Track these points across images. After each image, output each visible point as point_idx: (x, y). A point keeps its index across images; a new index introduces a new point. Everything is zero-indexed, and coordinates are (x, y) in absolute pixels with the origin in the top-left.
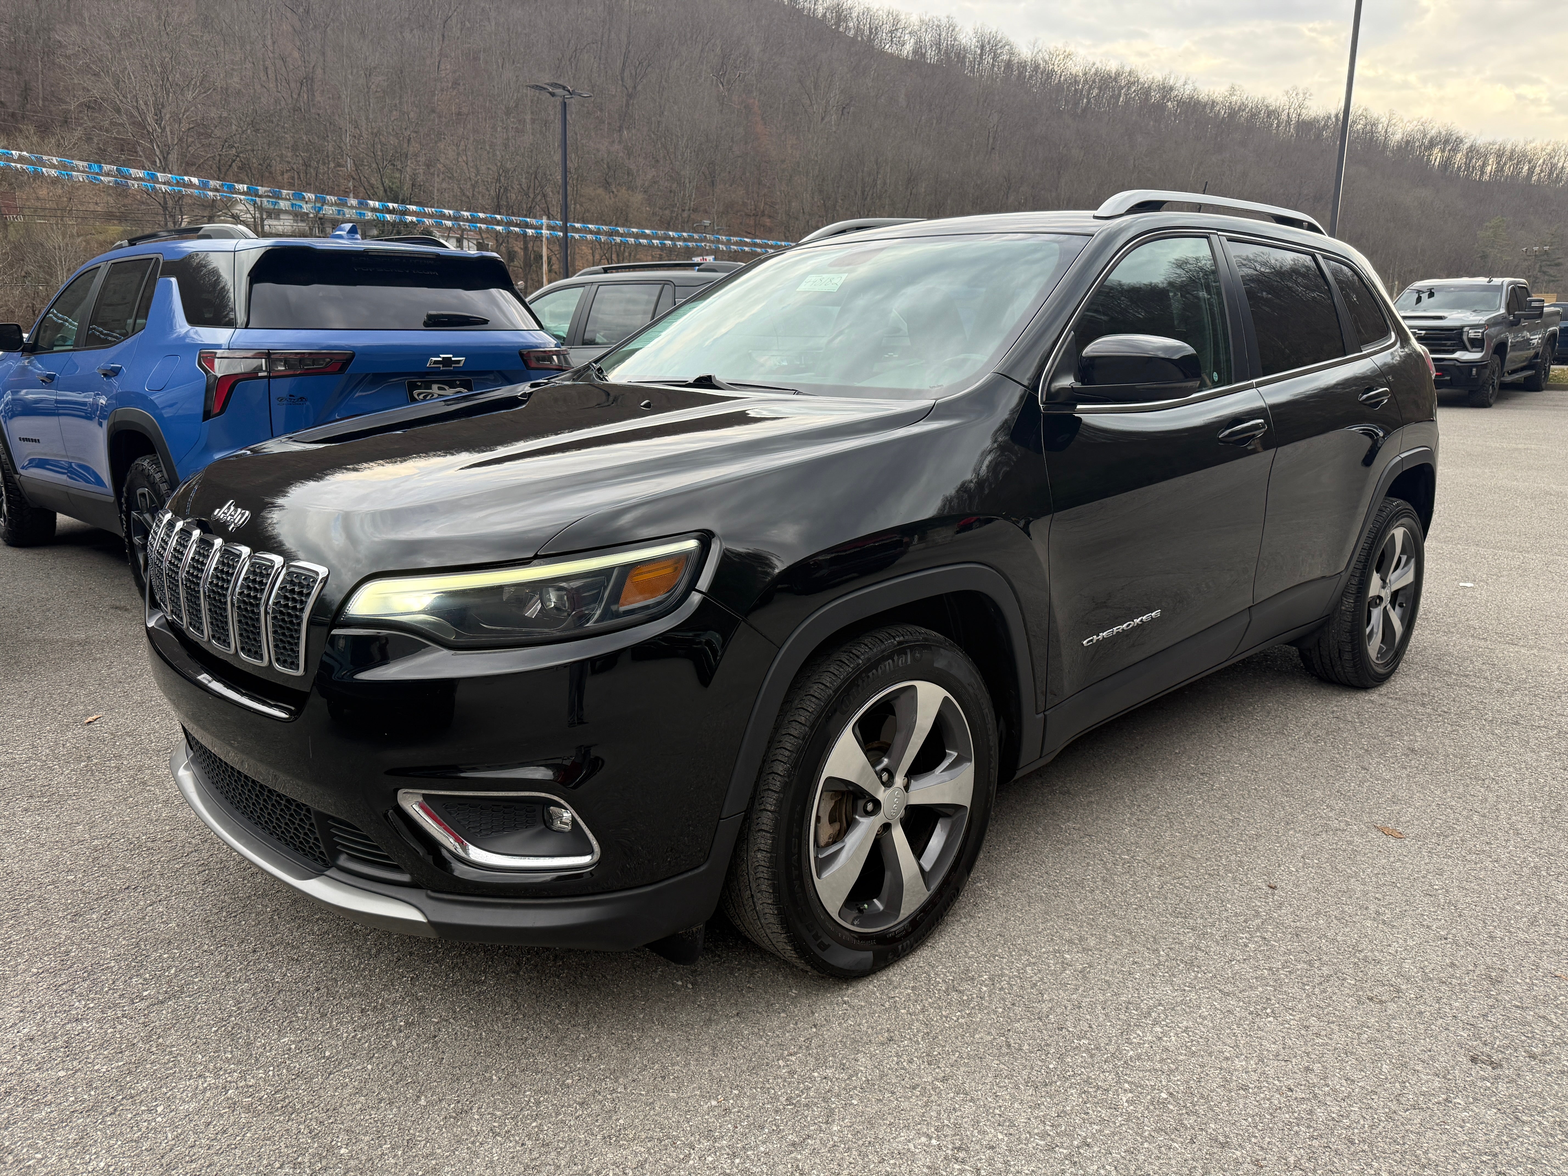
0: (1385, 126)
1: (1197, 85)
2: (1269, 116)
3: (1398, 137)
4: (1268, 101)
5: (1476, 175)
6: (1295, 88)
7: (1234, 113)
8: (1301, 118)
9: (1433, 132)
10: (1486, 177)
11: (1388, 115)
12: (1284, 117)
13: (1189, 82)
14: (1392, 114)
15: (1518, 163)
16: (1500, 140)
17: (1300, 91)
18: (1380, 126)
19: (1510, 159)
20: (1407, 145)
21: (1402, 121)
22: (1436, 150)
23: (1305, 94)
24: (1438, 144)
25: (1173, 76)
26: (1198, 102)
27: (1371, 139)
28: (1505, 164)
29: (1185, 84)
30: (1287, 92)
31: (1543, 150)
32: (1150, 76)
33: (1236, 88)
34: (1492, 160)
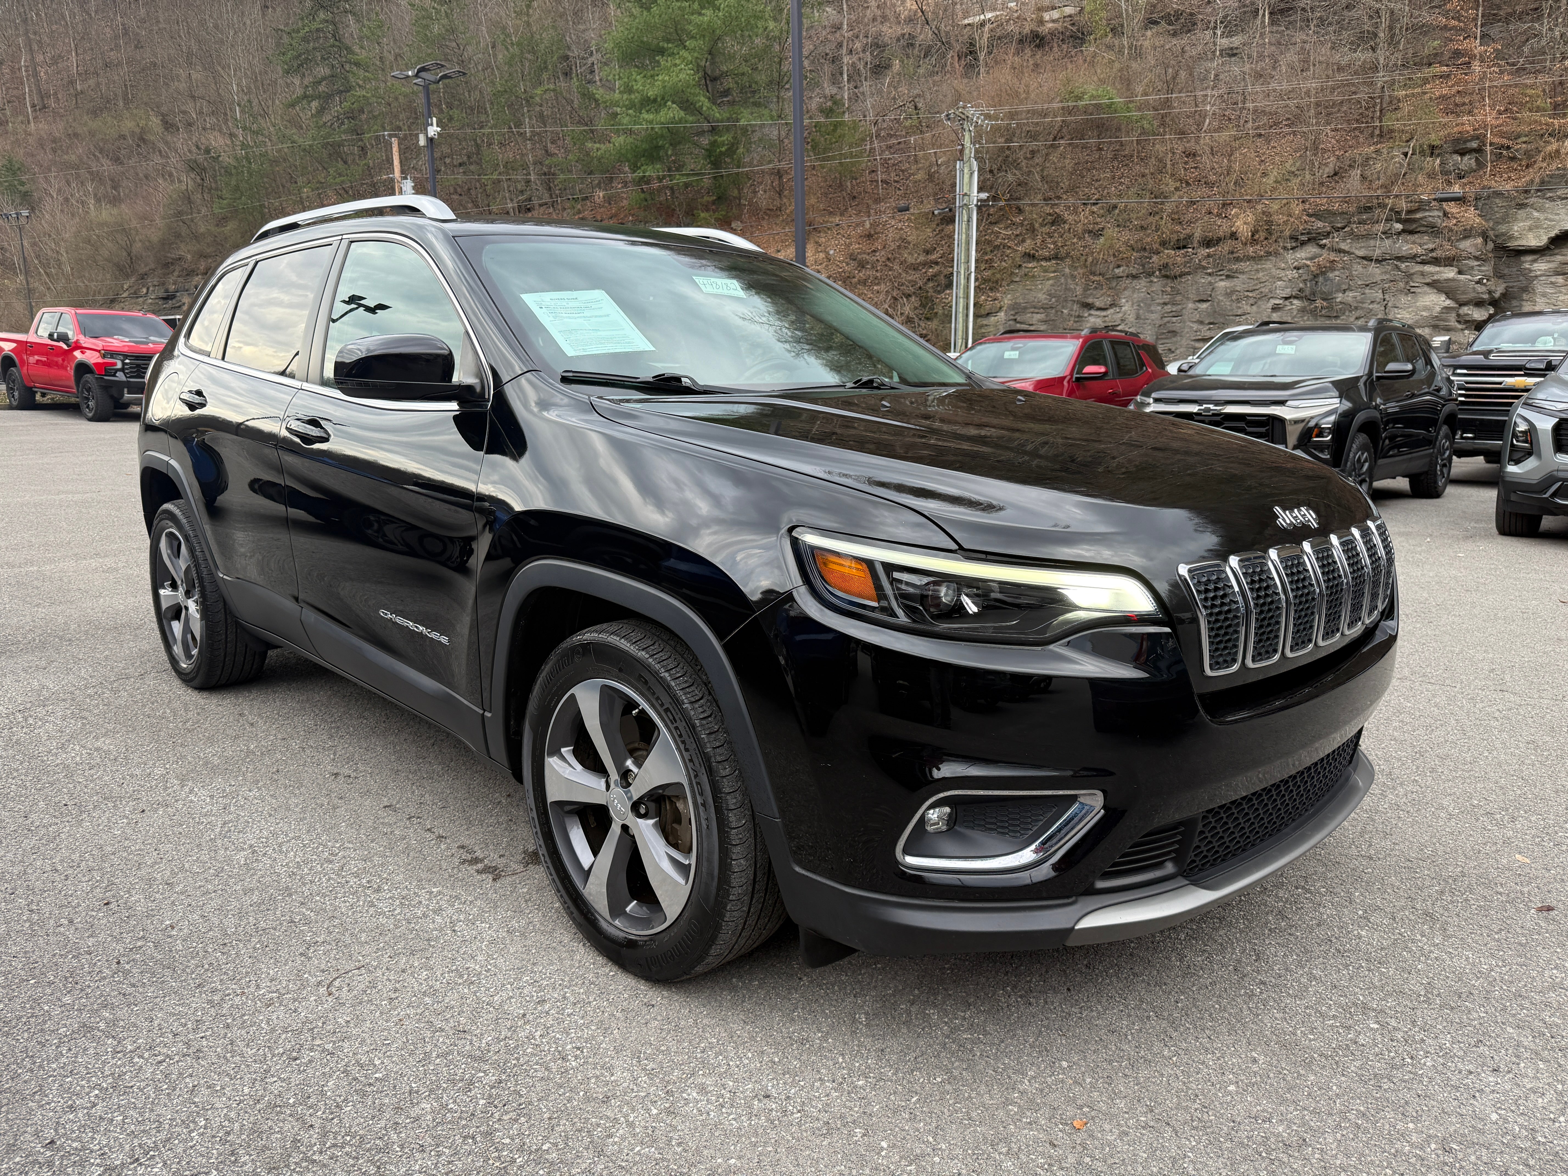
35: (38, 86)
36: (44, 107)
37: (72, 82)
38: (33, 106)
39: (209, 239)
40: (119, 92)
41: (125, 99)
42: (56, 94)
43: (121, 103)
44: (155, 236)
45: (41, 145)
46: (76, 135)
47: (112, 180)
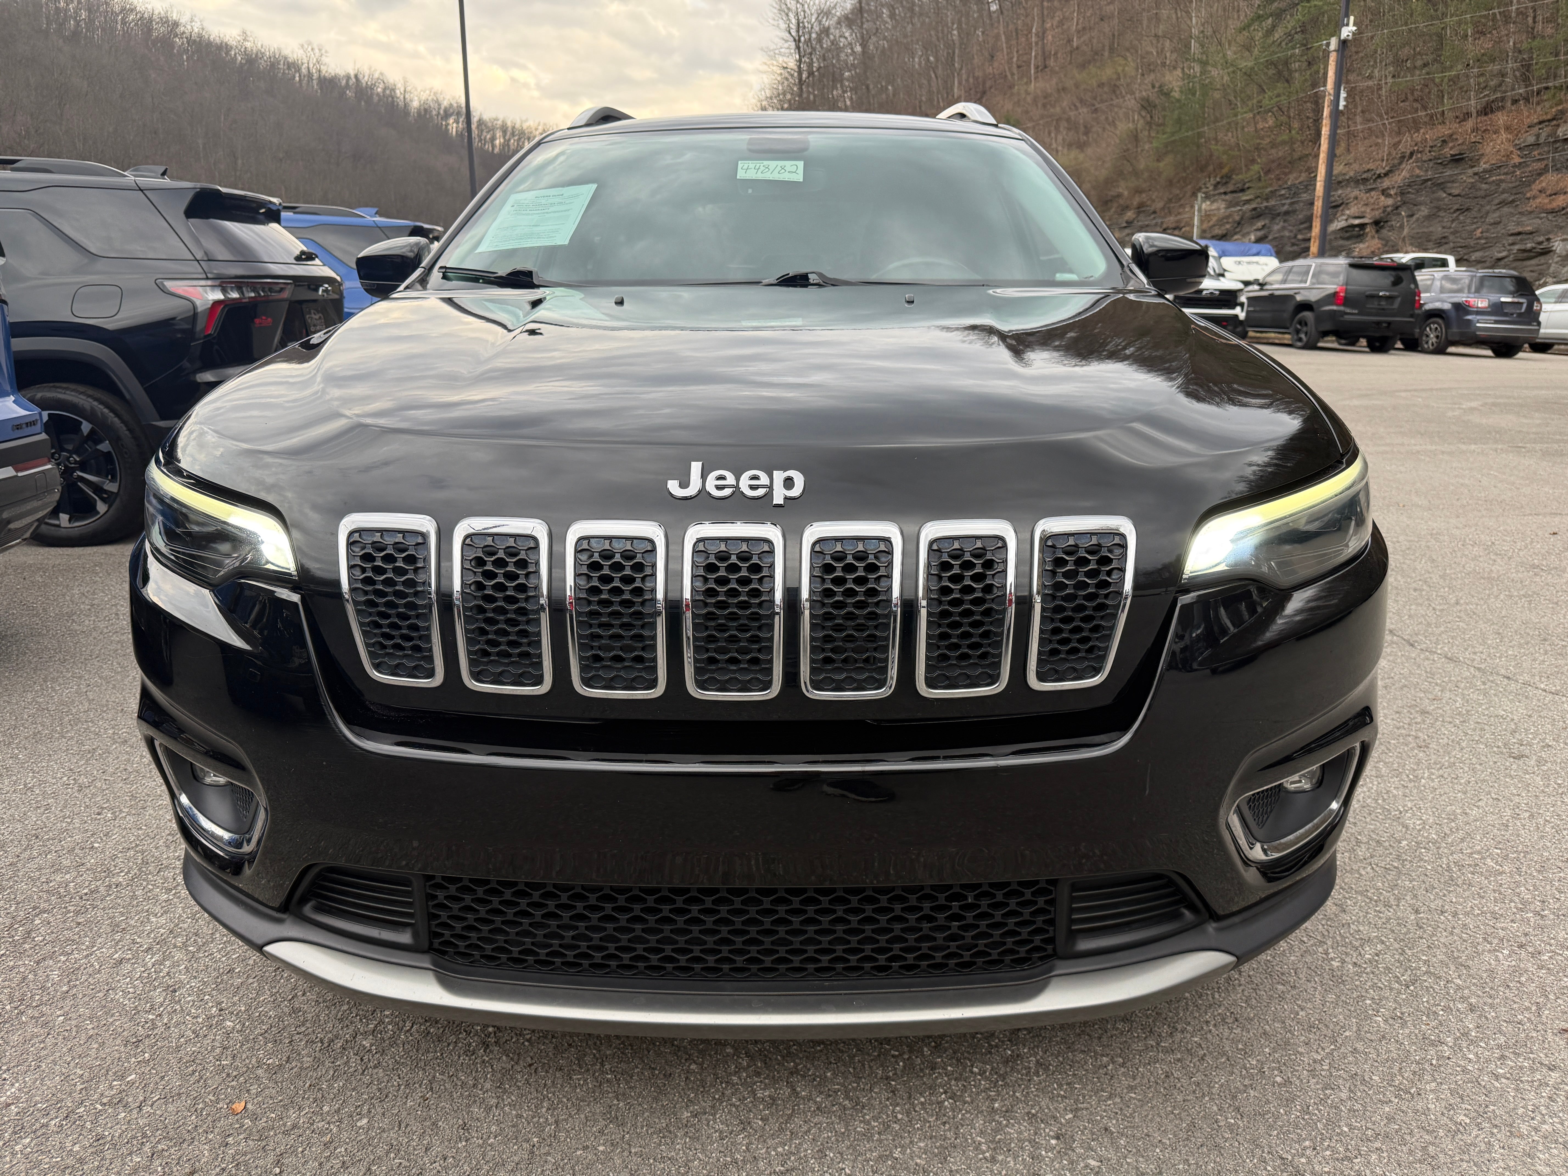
0: (402, 92)
1: (205, 24)
2: (289, 68)
3: (415, 104)
4: (287, 52)
5: (488, 147)
6: (310, 44)
7: (252, 60)
8: (322, 75)
9: (445, 104)
10: (497, 150)
11: (402, 82)
12: (304, 71)
13: (196, 19)
14: (405, 82)
15: (519, 139)
16: (501, 117)
17: (315, 47)
18: (398, 92)
19: (513, 134)
20: (424, 113)
21: (416, 90)
22: (451, 121)
23: (320, 50)
24: (451, 115)
25: (175, 11)
26: (209, 44)
27: (393, 102)
28: (509, 140)
29: (192, 21)
30: (302, 46)
31: (536, 129)
32: (150, 7)
33: (248, 33)
34: (499, 134)
35: (1043, 48)
36: (1045, 67)
37: (1070, 41)
38: (1037, 67)
39: (1146, 175)
40: (1107, 43)
41: (1112, 50)
42: (1056, 54)
43: (1106, 54)
44: (1103, 174)
45: (1035, 100)
46: (1064, 89)
47: (1086, 127)
